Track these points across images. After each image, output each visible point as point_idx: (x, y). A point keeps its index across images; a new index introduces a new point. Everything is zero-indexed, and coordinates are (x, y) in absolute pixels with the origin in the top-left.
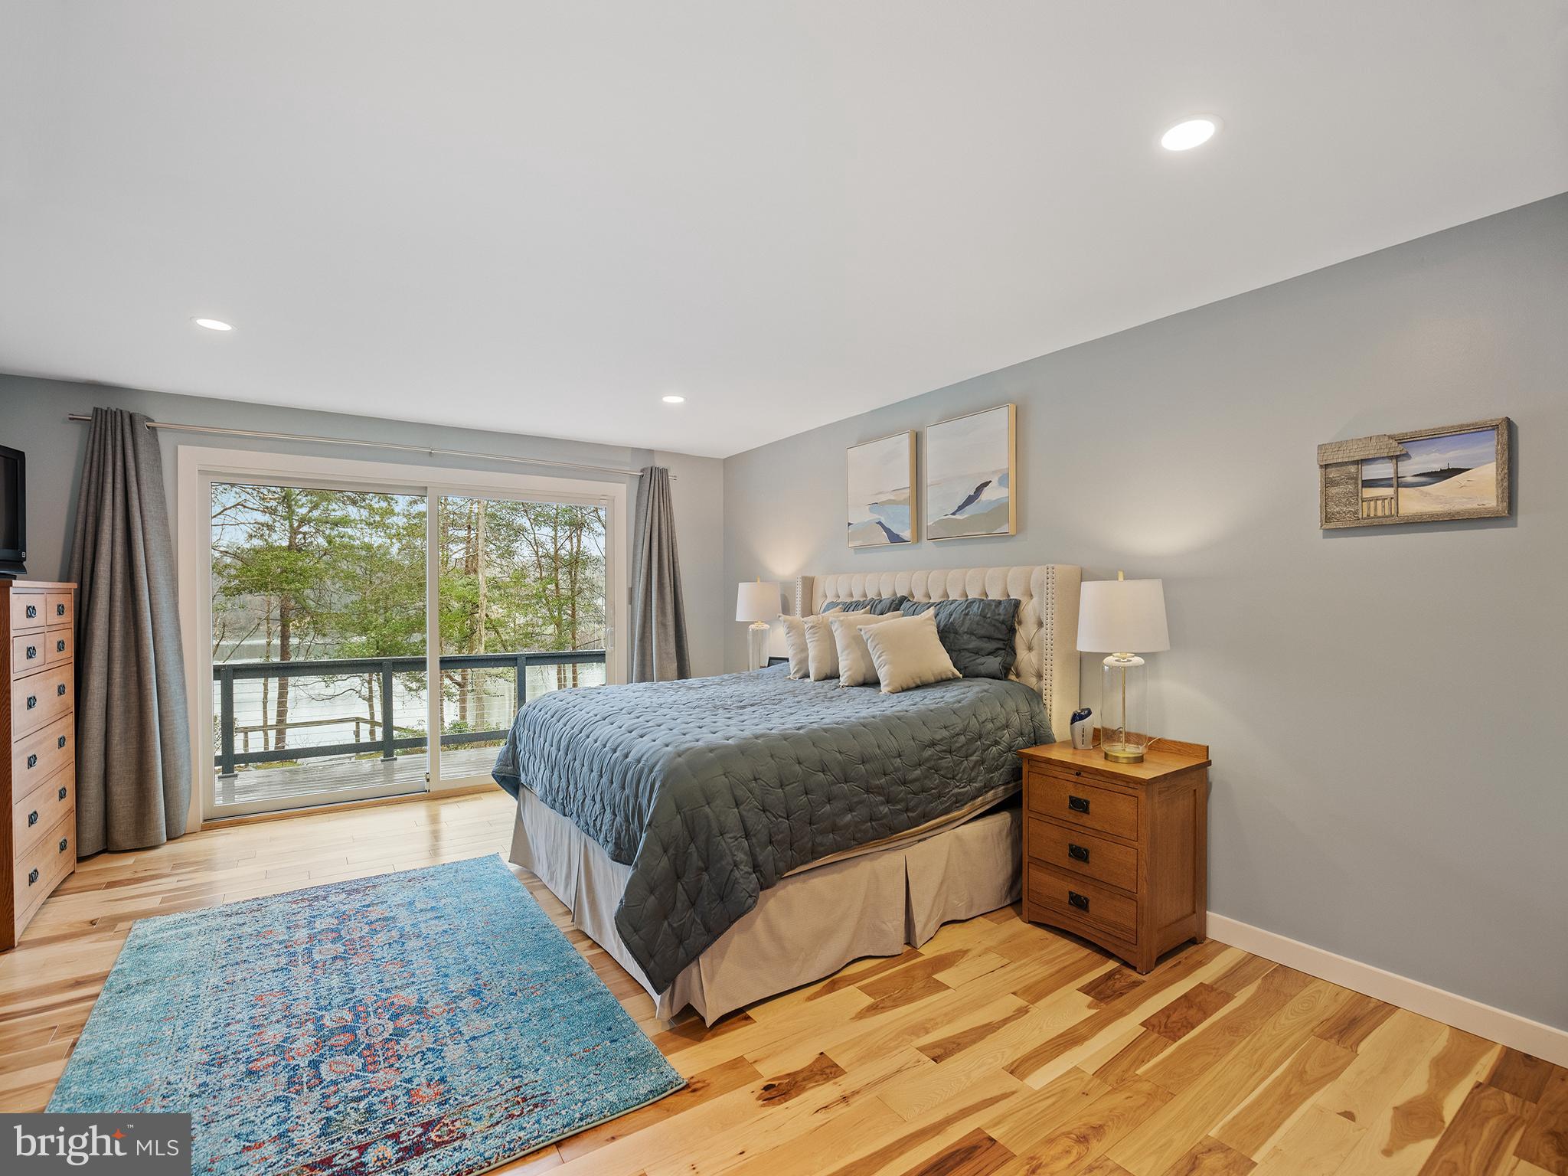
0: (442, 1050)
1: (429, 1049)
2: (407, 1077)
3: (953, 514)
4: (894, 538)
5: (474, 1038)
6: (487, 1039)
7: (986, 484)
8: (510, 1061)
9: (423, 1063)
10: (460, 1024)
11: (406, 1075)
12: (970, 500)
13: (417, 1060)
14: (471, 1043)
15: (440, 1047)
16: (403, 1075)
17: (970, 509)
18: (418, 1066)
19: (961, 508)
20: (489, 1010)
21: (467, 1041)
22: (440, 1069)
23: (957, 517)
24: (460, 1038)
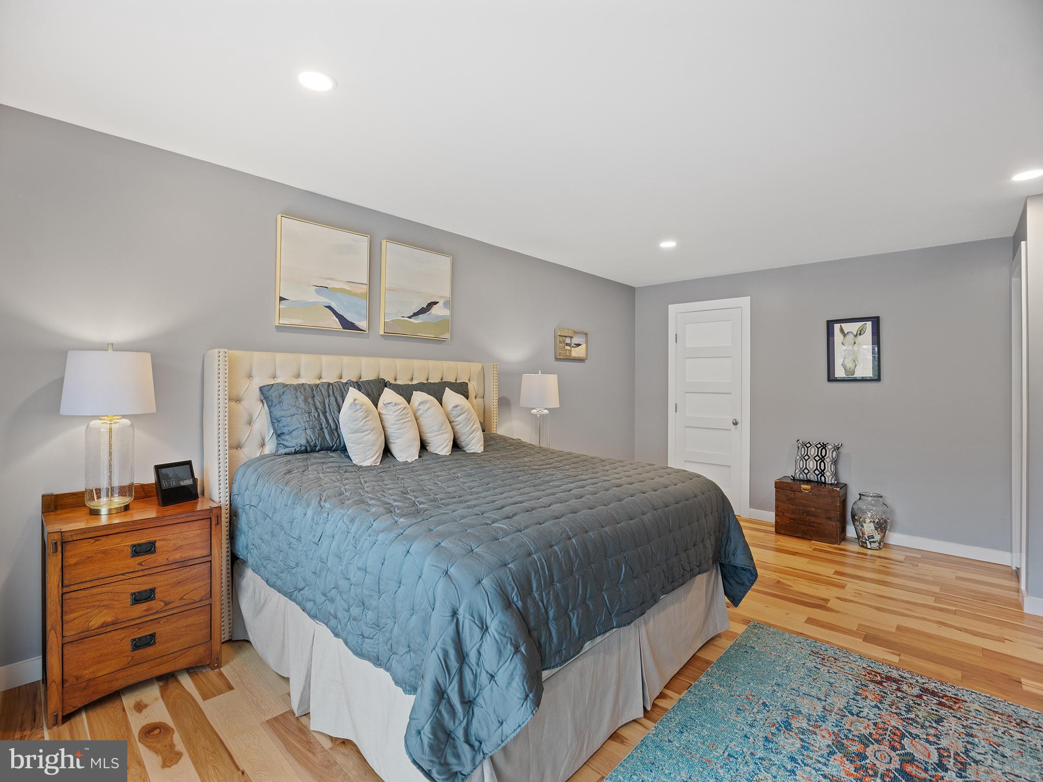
0: (845, 708)
1: (853, 715)
2: (877, 709)
3: (410, 317)
4: (347, 325)
5: (819, 699)
6: (812, 693)
7: (436, 303)
8: (812, 676)
9: (862, 710)
10: (819, 714)
11: (876, 710)
12: (423, 311)
13: (864, 714)
14: (823, 698)
15: (844, 710)
16: (878, 712)
17: (422, 317)
18: (866, 710)
19: (416, 314)
20: (793, 706)
21: (825, 701)
22: (854, 699)
23: (412, 320)
24: (827, 706)
